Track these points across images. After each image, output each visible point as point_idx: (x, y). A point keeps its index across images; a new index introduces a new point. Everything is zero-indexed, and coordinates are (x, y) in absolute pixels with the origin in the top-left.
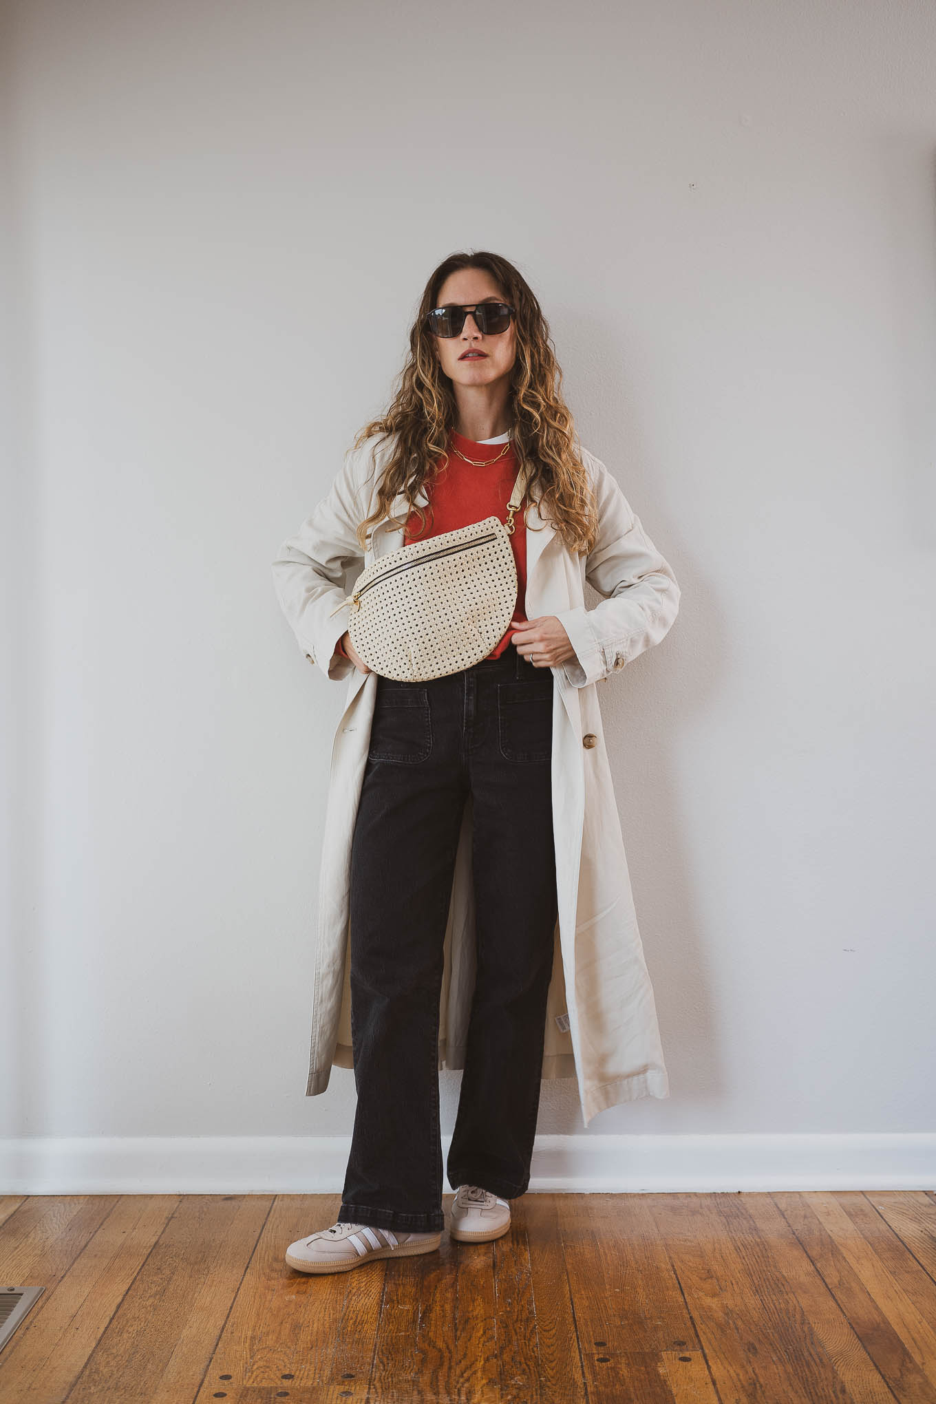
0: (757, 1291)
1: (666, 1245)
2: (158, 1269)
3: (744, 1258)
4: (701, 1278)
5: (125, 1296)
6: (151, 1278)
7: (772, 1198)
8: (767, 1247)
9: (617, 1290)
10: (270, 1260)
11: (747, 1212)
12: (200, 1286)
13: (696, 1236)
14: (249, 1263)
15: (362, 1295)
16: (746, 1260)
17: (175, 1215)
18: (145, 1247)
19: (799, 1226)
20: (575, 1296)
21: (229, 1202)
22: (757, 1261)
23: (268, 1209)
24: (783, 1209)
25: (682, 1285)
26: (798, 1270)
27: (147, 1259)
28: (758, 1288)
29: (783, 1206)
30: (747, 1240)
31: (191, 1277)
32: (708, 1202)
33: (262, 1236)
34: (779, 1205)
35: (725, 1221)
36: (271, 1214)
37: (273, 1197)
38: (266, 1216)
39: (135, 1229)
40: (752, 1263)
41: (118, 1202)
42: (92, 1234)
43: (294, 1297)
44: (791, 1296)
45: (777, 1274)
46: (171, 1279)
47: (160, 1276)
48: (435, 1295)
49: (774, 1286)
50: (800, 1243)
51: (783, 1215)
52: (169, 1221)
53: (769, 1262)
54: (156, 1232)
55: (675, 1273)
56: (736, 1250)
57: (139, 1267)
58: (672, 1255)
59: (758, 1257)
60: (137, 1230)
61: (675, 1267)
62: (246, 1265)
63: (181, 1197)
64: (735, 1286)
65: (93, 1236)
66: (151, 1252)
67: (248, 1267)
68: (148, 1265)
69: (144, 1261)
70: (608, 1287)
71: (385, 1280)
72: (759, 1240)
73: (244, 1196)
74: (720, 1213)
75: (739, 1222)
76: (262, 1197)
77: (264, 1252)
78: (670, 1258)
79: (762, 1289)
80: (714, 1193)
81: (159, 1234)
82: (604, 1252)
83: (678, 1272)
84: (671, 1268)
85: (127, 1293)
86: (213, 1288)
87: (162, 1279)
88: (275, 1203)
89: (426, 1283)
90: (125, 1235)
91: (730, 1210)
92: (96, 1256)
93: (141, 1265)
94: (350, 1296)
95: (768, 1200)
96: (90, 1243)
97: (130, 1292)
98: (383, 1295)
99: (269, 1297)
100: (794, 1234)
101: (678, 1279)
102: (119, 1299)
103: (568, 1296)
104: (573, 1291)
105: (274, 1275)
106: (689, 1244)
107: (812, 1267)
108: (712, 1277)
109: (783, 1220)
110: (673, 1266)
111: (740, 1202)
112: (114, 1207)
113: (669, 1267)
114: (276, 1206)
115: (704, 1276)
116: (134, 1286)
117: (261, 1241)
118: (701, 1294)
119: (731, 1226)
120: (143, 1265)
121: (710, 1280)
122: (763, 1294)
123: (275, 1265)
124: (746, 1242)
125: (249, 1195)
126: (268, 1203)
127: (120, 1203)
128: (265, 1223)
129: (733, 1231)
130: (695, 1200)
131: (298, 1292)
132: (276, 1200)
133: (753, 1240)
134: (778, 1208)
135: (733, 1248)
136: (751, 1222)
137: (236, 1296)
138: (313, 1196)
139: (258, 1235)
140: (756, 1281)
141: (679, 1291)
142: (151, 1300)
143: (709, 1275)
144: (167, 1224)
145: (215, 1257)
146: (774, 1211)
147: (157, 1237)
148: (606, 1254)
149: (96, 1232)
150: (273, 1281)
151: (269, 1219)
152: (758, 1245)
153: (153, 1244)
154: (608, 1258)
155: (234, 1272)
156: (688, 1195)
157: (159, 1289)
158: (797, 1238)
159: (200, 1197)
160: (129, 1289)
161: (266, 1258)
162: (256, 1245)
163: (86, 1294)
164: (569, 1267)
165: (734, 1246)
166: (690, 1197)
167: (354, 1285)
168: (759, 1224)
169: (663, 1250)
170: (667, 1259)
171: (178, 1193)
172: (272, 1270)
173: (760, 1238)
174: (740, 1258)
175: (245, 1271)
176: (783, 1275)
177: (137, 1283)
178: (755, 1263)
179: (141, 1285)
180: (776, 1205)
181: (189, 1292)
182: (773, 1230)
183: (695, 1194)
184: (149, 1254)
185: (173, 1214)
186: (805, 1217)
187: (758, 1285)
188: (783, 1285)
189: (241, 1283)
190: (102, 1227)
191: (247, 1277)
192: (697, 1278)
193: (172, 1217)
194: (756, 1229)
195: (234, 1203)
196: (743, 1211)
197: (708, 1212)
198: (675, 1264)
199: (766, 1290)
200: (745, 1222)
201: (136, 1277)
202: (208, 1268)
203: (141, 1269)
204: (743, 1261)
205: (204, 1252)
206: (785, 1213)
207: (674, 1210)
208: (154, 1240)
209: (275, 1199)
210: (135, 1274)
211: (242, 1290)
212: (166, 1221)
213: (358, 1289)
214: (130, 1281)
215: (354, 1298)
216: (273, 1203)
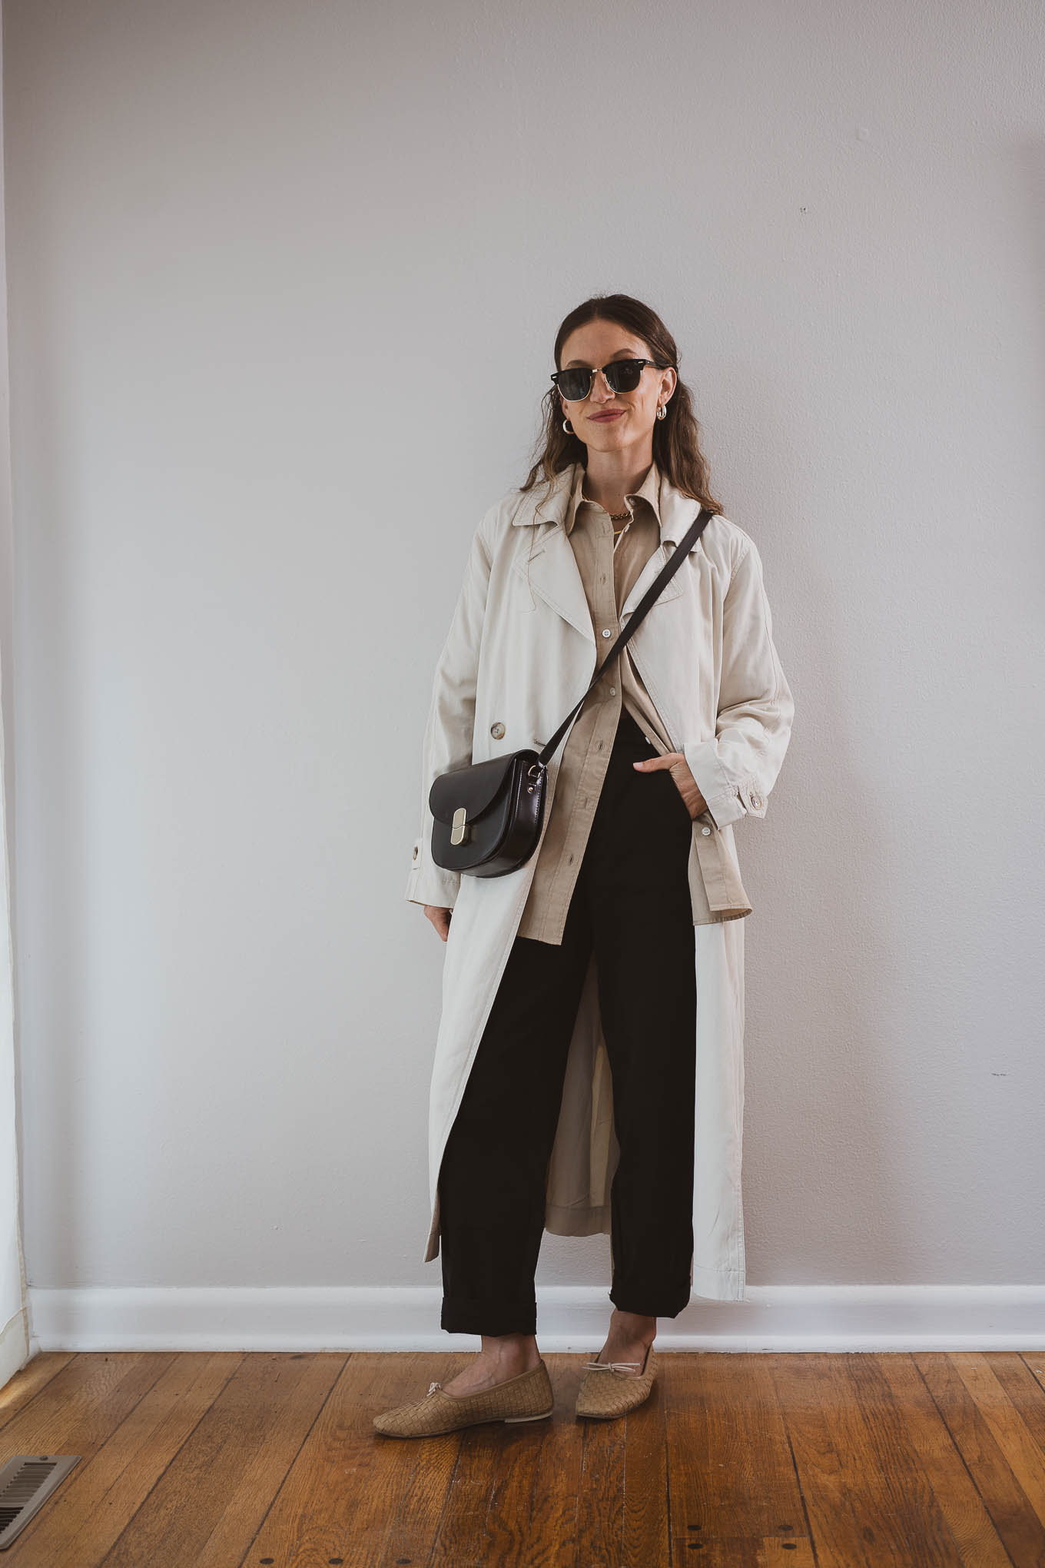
0: (882, 1467)
1: (784, 1414)
2: (209, 1437)
3: (872, 1429)
4: (819, 1452)
5: (167, 1468)
6: (199, 1446)
7: (914, 1359)
8: (900, 1417)
9: (722, 1465)
10: (334, 1427)
11: (882, 1375)
12: (253, 1456)
13: (819, 1403)
14: (310, 1431)
15: (432, 1468)
16: (874, 1430)
17: (237, 1375)
18: (198, 1412)
19: (940, 1392)
20: (672, 1472)
21: (297, 1361)
22: (887, 1434)
23: (340, 1369)
24: (924, 1373)
25: (797, 1460)
26: (933, 1443)
27: (197, 1426)
28: (883, 1465)
29: (924, 1369)
30: (877, 1408)
31: (243, 1446)
32: (837, 1363)
33: (330, 1399)
34: (920, 1368)
35: (853, 1383)
36: (343, 1375)
37: (348, 1355)
38: (336, 1377)
39: (190, 1390)
40: (881, 1436)
41: (175, 1360)
42: (141, 1397)
43: (355, 1470)
44: (921, 1473)
45: (908, 1448)
46: (221, 1447)
47: (210, 1445)
48: (513, 1468)
49: (902, 1462)
50: (940, 1413)
51: (925, 1382)
52: (229, 1382)
53: (900, 1434)
54: (213, 1394)
55: (791, 1447)
56: (864, 1420)
57: (188, 1435)
58: (790, 1426)
59: (889, 1427)
60: (191, 1393)
61: (791, 1439)
62: (306, 1433)
63: (245, 1355)
64: (858, 1462)
65: (143, 1398)
66: (203, 1417)
67: (308, 1435)
68: (199, 1432)
69: (194, 1426)
70: (711, 1461)
71: (459, 1451)
72: (892, 1409)
73: (315, 1354)
74: (851, 1377)
75: (871, 1388)
76: (336, 1355)
77: (328, 1417)
78: (787, 1428)
79: (888, 1467)
80: (848, 1353)
81: (215, 1396)
82: (712, 1421)
83: (793, 1445)
84: (786, 1441)
85: (171, 1463)
86: (266, 1459)
87: (211, 1448)
88: (349, 1362)
89: (505, 1455)
90: (179, 1397)
91: (863, 1372)
92: (143, 1421)
93: (191, 1431)
94: (418, 1468)
95: (909, 1362)
96: (139, 1407)
97: (174, 1463)
98: (455, 1469)
99: (327, 1470)
100: (934, 1401)
101: (792, 1453)
102: (162, 1471)
103: (664, 1471)
104: (670, 1466)
105: (337, 1444)
106: (810, 1412)
107: (950, 1441)
108: (831, 1451)
109: (923, 1384)
110: (789, 1438)
111: (875, 1364)
112: (170, 1365)
113: (784, 1438)
114: (350, 1366)
115: (822, 1450)
116: (179, 1455)
117: (327, 1405)
118: (817, 1470)
119: (861, 1392)
120: (193, 1432)
121: (829, 1455)
122: (889, 1472)
123: (340, 1434)
124: (876, 1411)
125: (321, 1353)
126: (340, 1362)
127: (177, 1361)
128: (333, 1387)
129: (863, 1399)
130: (824, 1361)
131: (360, 1465)
132: (351, 1359)
133: (885, 1410)
134: (918, 1370)
135: (861, 1418)
136: (886, 1388)
137: (291, 1467)
138: (391, 1355)
139: (324, 1398)
140: (882, 1457)
141: (792, 1467)
142: (196, 1472)
143: (830, 1448)
144: (225, 1387)
145: (273, 1424)
146: (914, 1375)
147: (211, 1401)
148: (714, 1425)
149: (146, 1394)
150: (334, 1451)
151: (339, 1381)
152: (890, 1414)
153: (207, 1408)
154: (716, 1427)
155: (293, 1440)
156: (817, 1355)
157: (206, 1459)
158: (936, 1406)
159: (267, 1355)
160: (173, 1460)
161: (330, 1426)
162: (322, 1409)
163: (125, 1465)
164: (670, 1438)
165: (862, 1415)
166: (819, 1357)
167: (424, 1456)
168: (896, 1390)
169: (779, 1418)
170: (783, 1430)
171: (242, 1351)
172: (334, 1439)
173: (893, 1406)
174: (867, 1428)
175: (305, 1440)
176: (915, 1451)
177: (183, 1452)
178: (885, 1434)
179: (187, 1455)
180: (917, 1367)
181: (239, 1463)
182: (909, 1396)
183: (825, 1354)
184: (202, 1419)
185: (234, 1374)
186: (949, 1381)
187: (885, 1460)
188: (913, 1461)
189: (298, 1454)
190: (154, 1389)
191: (306, 1446)
192: (815, 1452)
193: (231, 1379)
194: (890, 1395)
195: (303, 1362)
196: (879, 1376)
197: (837, 1376)
198: (791, 1435)
199: (893, 1466)
200: (878, 1388)
201: (183, 1446)
202: (264, 1436)
203: (188, 1438)
204: (871, 1432)
205: (262, 1418)
206: (926, 1377)
207: (799, 1373)
208: (211, 1402)
209: (350, 1357)
210: (182, 1443)
211: (298, 1462)
212: (225, 1382)
213: (428, 1462)
214: (175, 1450)
215: (422, 1472)
216: (347, 1362)
